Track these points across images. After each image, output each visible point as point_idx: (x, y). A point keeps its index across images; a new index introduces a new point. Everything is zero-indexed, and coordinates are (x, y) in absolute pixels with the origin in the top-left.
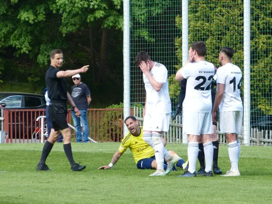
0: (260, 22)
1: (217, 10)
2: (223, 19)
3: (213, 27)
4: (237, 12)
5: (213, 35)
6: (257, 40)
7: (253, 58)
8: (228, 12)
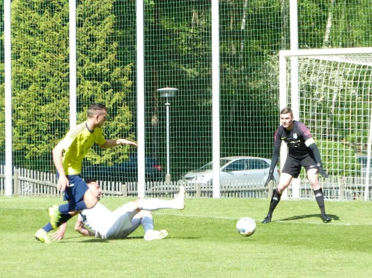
0: (85, 67)
1: (40, 55)
2: (47, 64)
3: (36, 74)
4: (61, 57)
5: (37, 82)
6: (82, 86)
7: (80, 105)
8: (53, 58)
